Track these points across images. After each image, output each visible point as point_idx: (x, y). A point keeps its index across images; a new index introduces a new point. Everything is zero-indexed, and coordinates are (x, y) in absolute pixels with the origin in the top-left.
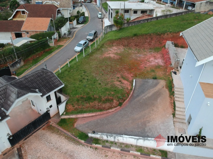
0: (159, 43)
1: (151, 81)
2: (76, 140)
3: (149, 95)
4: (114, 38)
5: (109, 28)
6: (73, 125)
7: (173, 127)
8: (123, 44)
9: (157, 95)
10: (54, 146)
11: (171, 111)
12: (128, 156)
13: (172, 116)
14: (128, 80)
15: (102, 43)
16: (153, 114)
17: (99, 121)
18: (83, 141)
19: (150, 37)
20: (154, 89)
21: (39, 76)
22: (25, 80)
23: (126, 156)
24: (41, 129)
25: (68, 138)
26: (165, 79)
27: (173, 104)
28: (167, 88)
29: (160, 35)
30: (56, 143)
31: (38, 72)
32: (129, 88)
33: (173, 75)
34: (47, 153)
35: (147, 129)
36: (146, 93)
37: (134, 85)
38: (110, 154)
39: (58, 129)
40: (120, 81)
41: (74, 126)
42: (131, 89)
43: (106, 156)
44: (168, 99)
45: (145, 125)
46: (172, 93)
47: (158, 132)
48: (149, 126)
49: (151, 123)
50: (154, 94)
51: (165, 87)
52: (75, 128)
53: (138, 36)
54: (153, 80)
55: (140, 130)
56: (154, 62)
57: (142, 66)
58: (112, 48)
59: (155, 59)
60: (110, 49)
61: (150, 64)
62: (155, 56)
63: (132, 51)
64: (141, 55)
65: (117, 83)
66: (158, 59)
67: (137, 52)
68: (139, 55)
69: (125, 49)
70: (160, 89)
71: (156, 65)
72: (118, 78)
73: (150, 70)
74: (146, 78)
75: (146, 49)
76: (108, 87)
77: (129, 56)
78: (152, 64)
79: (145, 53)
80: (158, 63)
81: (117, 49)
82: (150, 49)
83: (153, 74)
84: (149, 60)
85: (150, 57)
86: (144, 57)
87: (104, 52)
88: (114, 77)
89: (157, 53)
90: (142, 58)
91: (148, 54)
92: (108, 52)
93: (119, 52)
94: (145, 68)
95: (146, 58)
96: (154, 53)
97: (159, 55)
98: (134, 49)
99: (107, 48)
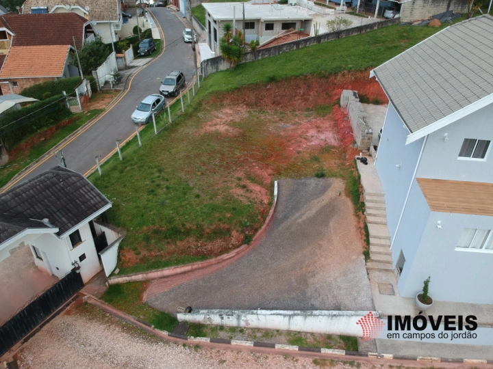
0: (325, 96)
1: (313, 182)
2: (150, 332)
3: (310, 213)
4: (224, 88)
5: (211, 65)
6: (140, 297)
7: (367, 281)
8: (245, 101)
9: (329, 212)
10: (95, 351)
11: (359, 245)
12: (270, 357)
13: (363, 257)
14: (261, 184)
15: (197, 100)
16: (322, 256)
17: (201, 283)
18: (165, 333)
19: (305, 84)
21: (48, 187)
22: (13, 198)
23: (267, 358)
24: (62, 313)
25: (129, 329)
26: (342, 177)
27: (363, 231)
28: (347, 196)
29: (328, 78)
30: (100, 344)
31: (46, 177)
32: (266, 201)
33: (360, 165)
35: (309, 292)
36: (303, 210)
37: (276, 192)
38: (229, 356)
39: (105, 311)
40: (244, 187)
41: (141, 299)
42: (270, 204)
43: (222, 362)
44: (352, 219)
46: (360, 207)
47: (334, 297)
48: (313, 284)
49: (318, 276)
50: (320, 212)
51: (343, 194)
52: (145, 304)
53: (279, 82)
54: (317, 179)
55: (294, 295)
56: (317, 138)
57: (291, 149)
58: (221, 112)
59: (320, 132)
60: (217, 113)
61: (309, 144)
62: (318, 125)
63: (268, 117)
64: (289, 125)
65: (239, 191)
66: (326, 132)
67: (277, 119)
68: (284, 125)
69: (250, 113)
70: (334, 199)
71: (322, 145)
72: (239, 180)
73: (308, 158)
74: (300, 176)
75: (299, 110)
76: (217, 201)
77: (261, 128)
78: (313, 143)
79: (297, 119)
80: (327, 140)
81: (234, 113)
82: (308, 110)
83: (316, 165)
84: (306, 136)
85: (307, 128)
86: (295, 130)
87: (204, 122)
88: (229, 179)
89: (322, 118)
90: (290, 132)
91: (302, 122)
92: (212, 120)
93: (238, 120)
94: (298, 153)
95: (299, 132)
96: (315, 118)
97: (327, 122)
98: (272, 111)
99: (209, 111)
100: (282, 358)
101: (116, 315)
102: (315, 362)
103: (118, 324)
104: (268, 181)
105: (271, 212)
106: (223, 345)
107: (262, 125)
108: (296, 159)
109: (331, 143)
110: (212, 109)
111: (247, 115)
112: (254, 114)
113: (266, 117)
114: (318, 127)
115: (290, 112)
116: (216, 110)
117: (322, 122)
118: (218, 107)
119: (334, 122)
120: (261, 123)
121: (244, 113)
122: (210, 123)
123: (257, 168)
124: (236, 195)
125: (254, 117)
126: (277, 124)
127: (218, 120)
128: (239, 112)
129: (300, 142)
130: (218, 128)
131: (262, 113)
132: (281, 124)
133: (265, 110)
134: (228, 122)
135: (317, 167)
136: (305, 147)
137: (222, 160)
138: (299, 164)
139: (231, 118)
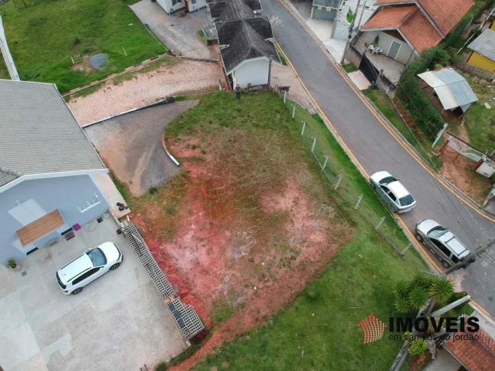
3: (141, 161)
6: (200, 99)
9: (131, 166)
14: (187, 159)
20: (141, 172)
28: (125, 183)
29: (237, 337)
32: (172, 147)
33: (122, 201)
34: (192, 74)
36: (148, 160)
37: (172, 157)
40: (194, 147)
42: (168, 149)
44: (113, 168)
45: (122, 128)
49: (118, 132)
50: (136, 164)
51: (128, 184)
52: (195, 100)
53: (296, 297)
54: (154, 186)
56: (192, 248)
57: (200, 214)
58: (321, 231)
59: (197, 263)
60: (321, 224)
61: (191, 233)
62: (208, 276)
63: (269, 257)
64: (236, 256)
65: (194, 142)
66: (190, 266)
67: (257, 261)
68: (240, 253)
69: (292, 251)
70: (132, 175)
71: (179, 239)
72: (204, 153)
73: (177, 209)
74: (168, 183)
75: (252, 299)
76: (196, 127)
77: (253, 229)
78: (188, 237)
79: (238, 275)
80: (180, 251)
81: (307, 238)
82: (243, 306)
83: (165, 203)
84: (203, 246)
85: (213, 262)
86: (223, 251)
87: (310, 200)
88: (211, 148)
89: (213, 296)
90: (223, 241)
91: (228, 272)
92: (308, 208)
93: (288, 227)
94: (190, 211)
95: (216, 249)
96: (221, 292)
97: (202, 291)
98: (277, 273)
99: (332, 222)
101: (203, 92)
103: (198, 90)
104: (186, 164)
105: (165, 147)
107: (259, 235)
108: (186, 202)
109: (173, 248)
110: (335, 228)
111: (292, 245)
112: (288, 251)
113: (270, 255)
114: (205, 272)
115: (258, 288)
116: (329, 229)
117: (209, 288)
118: (333, 236)
119: (193, 292)
120: (264, 239)
121: (299, 246)
122: (303, 202)
123: (205, 172)
124: (193, 138)
125: (281, 246)
126: (248, 250)
127: (305, 214)
128: (305, 244)
129: (201, 230)
130: (287, 199)
131: (281, 260)
132: (244, 251)
133: (285, 269)
134: (291, 216)
135: (163, 201)
136: (191, 224)
137: (235, 162)
138: (179, 197)
139: (298, 225)
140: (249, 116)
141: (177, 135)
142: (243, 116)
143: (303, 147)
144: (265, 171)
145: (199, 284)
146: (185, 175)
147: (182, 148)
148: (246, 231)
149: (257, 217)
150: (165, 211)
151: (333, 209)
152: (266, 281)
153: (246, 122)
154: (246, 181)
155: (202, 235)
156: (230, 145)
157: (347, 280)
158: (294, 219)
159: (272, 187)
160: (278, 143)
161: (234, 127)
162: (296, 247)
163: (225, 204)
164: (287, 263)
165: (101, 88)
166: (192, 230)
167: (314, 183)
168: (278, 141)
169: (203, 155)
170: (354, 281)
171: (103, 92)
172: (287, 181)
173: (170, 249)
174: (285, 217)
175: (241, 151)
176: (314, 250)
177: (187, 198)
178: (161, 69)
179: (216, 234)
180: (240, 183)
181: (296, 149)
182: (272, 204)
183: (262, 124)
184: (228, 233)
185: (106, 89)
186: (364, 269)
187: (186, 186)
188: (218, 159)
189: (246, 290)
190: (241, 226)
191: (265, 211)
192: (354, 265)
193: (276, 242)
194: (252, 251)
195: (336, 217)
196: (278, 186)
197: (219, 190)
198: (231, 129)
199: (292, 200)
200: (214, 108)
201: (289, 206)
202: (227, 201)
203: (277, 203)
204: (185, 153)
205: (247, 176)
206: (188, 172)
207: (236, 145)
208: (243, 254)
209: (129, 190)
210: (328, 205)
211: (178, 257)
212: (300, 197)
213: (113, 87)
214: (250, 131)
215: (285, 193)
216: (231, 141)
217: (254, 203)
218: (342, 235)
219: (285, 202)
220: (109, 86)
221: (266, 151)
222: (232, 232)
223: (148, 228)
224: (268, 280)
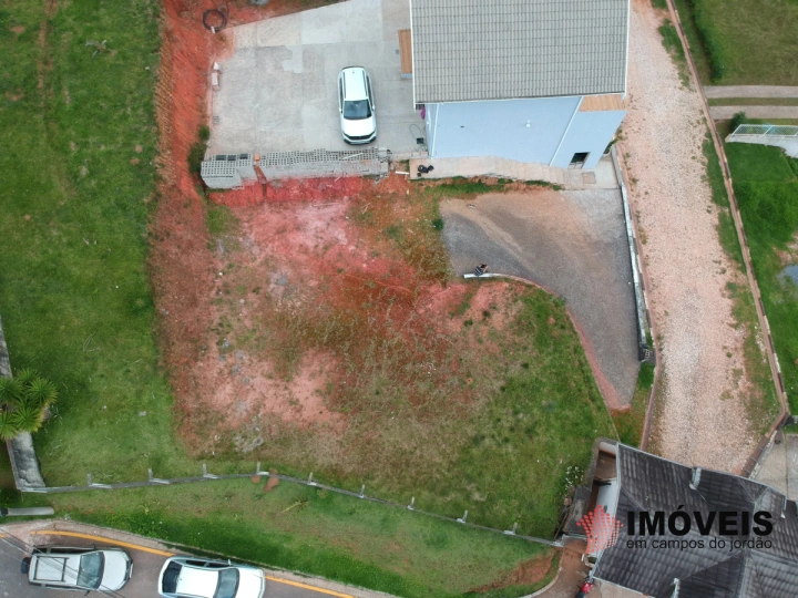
1: (451, 234)
2: (656, 388)
3: (508, 238)
6: (627, 413)
9: (503, 219)
10: (689, 430)
11: (547, 194)
12: (650, 276)
13: (561, 192)
14: (470, 295)
17: (600, 351)
18: (656, 370)
20: (484, 227)
23: (652, 279)
25: (658, 411)
26: (439, 199)
27: (532, 186)
28: (474, 197)
29: (159, 195)
30: (683, 428)
32: (506, 285)
33: (430, 175)
34: (710, 434)
35: (607, 239)
36: (503, 245)
38: (660, 309)
40: (486, 314)
42: (506, 280)
43: (666, 313)
44: (512, 196)
45: (596, 243)
46: (502, 185)
47: (609, 219)
49: (589, 232)
50: (504, 227)
51: (470, 202)
52: (632, 403)
53: (153, 288)
54: (445, 230)
55: (612, 253)
56: (323, 231)
57: (365, 265)
58: (229, 406)
59: (298, 228)
60: (237, 414)
61: (344, 241)
62: (274, 231)
63: (245, 314)
64: (275, 276)
65: (497, 319)
66: (301, 218)
67: (252, 297)
68: (276, 283)
69: (231, 348)
70: (483, 212)
71: (345, 223)
72: (468, 323)
73: (392, 241)
74: (441, 249)
75: (212, 263)
76: (528, 339)
77: (297, 318)
78: (341, 236)
79: (251, 265)
80: (327, 218)
81: (233, 380)
82: (211, 247)
83: (410, 231)
84: (316, 246)
85: (287, 246)
86: (294, 265)
87: (282, 428)
88: (471, 338)
89: (246, 225)
90: (306, 271)
91: (263, 255)
92: (273, 414)
93: (266, 366)
94: (377, 255)
95: (302, 258)
96: (244, 234)
97: (262, 216)
98: (218, 310)
99: (228, 433)
100: (649, 267)
101: (649, 429)
102: (644, 242)
103: (658, 422)
104: (462, 288)
105: (515, 278)
106: (651, 316)
107: (282, 320)
108: (394, 257)
109: (338, 212)
110: (218, 430)
111: (239, 353)
112: (235, 342)
113: (246, 317)
114: (281, 231)
115: (217, 277)
116: (222, 420)
117: (260, 225)
118: (209, 418)
119: (266, 206)
120: (273, 322)
121: (230, 360)
122: (288, 415)
123: (430, 306)
124: (507, 321)
125: (247, 339)
126: (273, 295)
127: (269, 404)
128: (226, 371)
129: (340, 254)
130: (308, 394)
131: (229, 326)
132: (275, 289)
133: (215, 324)
134: (278, 382)
135: (413, 229)
136: (357, 246)
137: (422, 358)
138: (408, 252)
139: (259, 381)
140: (507, 440)
141: (525, 301)
142: (512, 429)
143: (384, 490)
144: (377, 393)
145: (272, 217)
146: (441, 277)
147: (495, 297)
148: (301, 307)
149: (311, 333)
150: (397, 224)
151: (245, 451)
152: (219, 290)
153: (494, 427)
154: (377, 355)
155: (332, 253)
156: (461, 370)
157: (126, 364)
158: (270, 382)
159: (342, 387)
160: (418, 452)
161: (496, 401)
162: (231, 356)
163: (359, 303)
164: (222, 329)
165: (730, 259)
166: (348, 244)
167: (307, 456)
168: (421, 457)
169: (464, 319)
170: (120, 373)
171: (716, 258)
172: (337, 416)
173: (339, 207)
174: (284, 371)
175: (438, 381)
176: (209, 377)
177: (400, 261)
178: (743, 383)
179: (322, 269)
180: (380, 344)
181: (388, 476)
182: (315, 367)
183: (474, 451)
184: (313, 283)
185: (723, 266)
186: (123, 403)
187: (421, 270)
188: (442, 337)
189: (227, 262)
190: (312, 305)
191: (311, 351)
192: (139, 394)
193: (258, 334)
194: (268, 298)
195: (232, 446)
196: (339, 396)
197: (386, 309)
198: (493, 392)
199: (302, 401)
200: (559, 391)
201: (295, 390)
202: (362, 309)
203: (312, 376)
204: (485, 298)
205: (386, 361)
206: (444, 285)
207: (455, 381)
208: (272, 286)
209: (458, 198)
210: (256, 449)
211: (322, 211)
212: (298, 416)
213: (722, 280)
214: (471, 421)
215: (319, 399)
216: (469, 375)
217: (333, 343)
218: (202, 431)
219: (306, 387)
220: (728, 273)
221: (413, 420)
222: (311, 288)
223: (382, 195)
224: (217, 293)
